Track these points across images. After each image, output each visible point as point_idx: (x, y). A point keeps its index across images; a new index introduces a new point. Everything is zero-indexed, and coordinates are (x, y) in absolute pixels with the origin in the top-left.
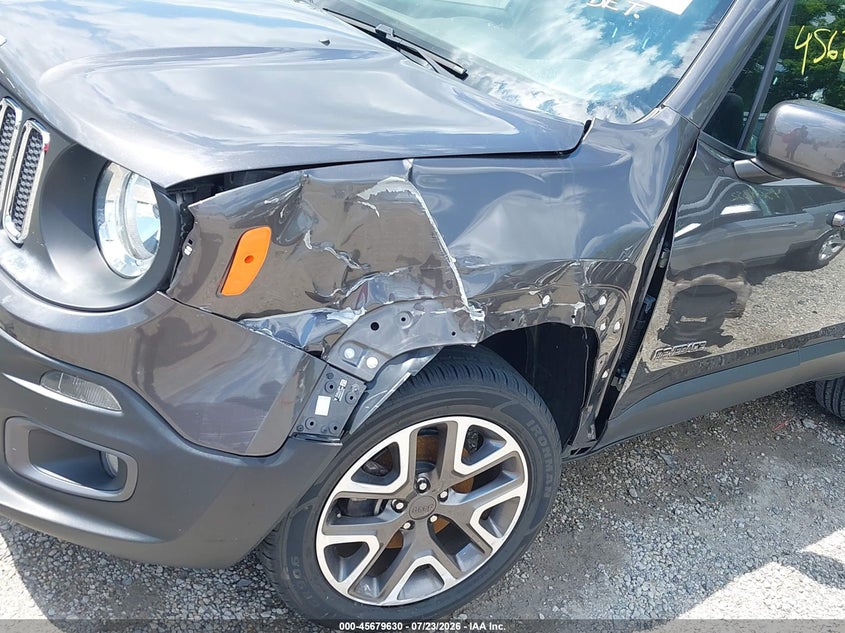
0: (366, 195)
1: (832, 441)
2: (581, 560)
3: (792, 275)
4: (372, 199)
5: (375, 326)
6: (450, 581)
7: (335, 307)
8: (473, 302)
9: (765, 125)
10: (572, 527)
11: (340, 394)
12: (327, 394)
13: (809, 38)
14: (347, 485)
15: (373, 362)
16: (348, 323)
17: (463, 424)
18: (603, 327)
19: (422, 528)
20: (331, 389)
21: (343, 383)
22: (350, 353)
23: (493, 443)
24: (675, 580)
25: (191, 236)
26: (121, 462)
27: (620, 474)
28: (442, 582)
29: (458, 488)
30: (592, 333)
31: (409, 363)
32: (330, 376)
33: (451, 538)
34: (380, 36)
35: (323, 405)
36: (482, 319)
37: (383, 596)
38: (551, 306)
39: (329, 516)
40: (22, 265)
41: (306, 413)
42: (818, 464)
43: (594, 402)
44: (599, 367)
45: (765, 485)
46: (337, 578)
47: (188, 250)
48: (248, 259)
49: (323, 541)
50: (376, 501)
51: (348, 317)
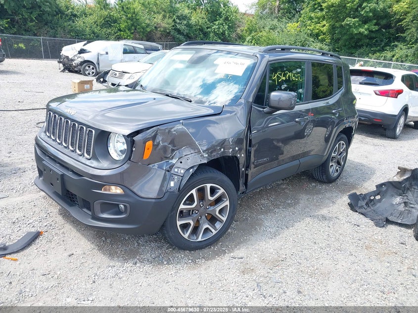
0: (173, 130)
1: (320, 188)
2: (250, 226)
3: (298, 140)
4: (174, 131)
5: (181, 162)
6: (214, 232)
7: (170, 159)
8: (204, 151)
9: (268, 98)
10: (247, 219)
11: (176, 180)
12: (173, 181)
13: (276, 75)
14: (182, 206)
15: (182, 171)
16: (174, 162)
17: (209, 186)
18: (239, 155)
19: (204, 217)
20: (173, 180)
21: (176, 177)
22: (176, 170)
23: (218, 191)
24: (278, 227)
25: (134, 145)
26: (125, 206)
27: (259, 205)
28: (212, 232)
29: (211, 205)
30: (236, 157)
31: (191, 170)
32: (172, 176)
33: (213, 220)
34: (167, 95)
35: (172, 184)
36: (207, 156)
37: (197, 238)
38: (224, 152)
39: (179, 216)
40: (92, 163)
41: (169, 186)
42: (317, 194)
43: (242, 177)
44: (241, 167)
45: (302, 202)
46: (184, 234)
47: (134, 149)
48: (148, 149)
49: (179, 223)
50: (190, 210)
51: (174, 161)
